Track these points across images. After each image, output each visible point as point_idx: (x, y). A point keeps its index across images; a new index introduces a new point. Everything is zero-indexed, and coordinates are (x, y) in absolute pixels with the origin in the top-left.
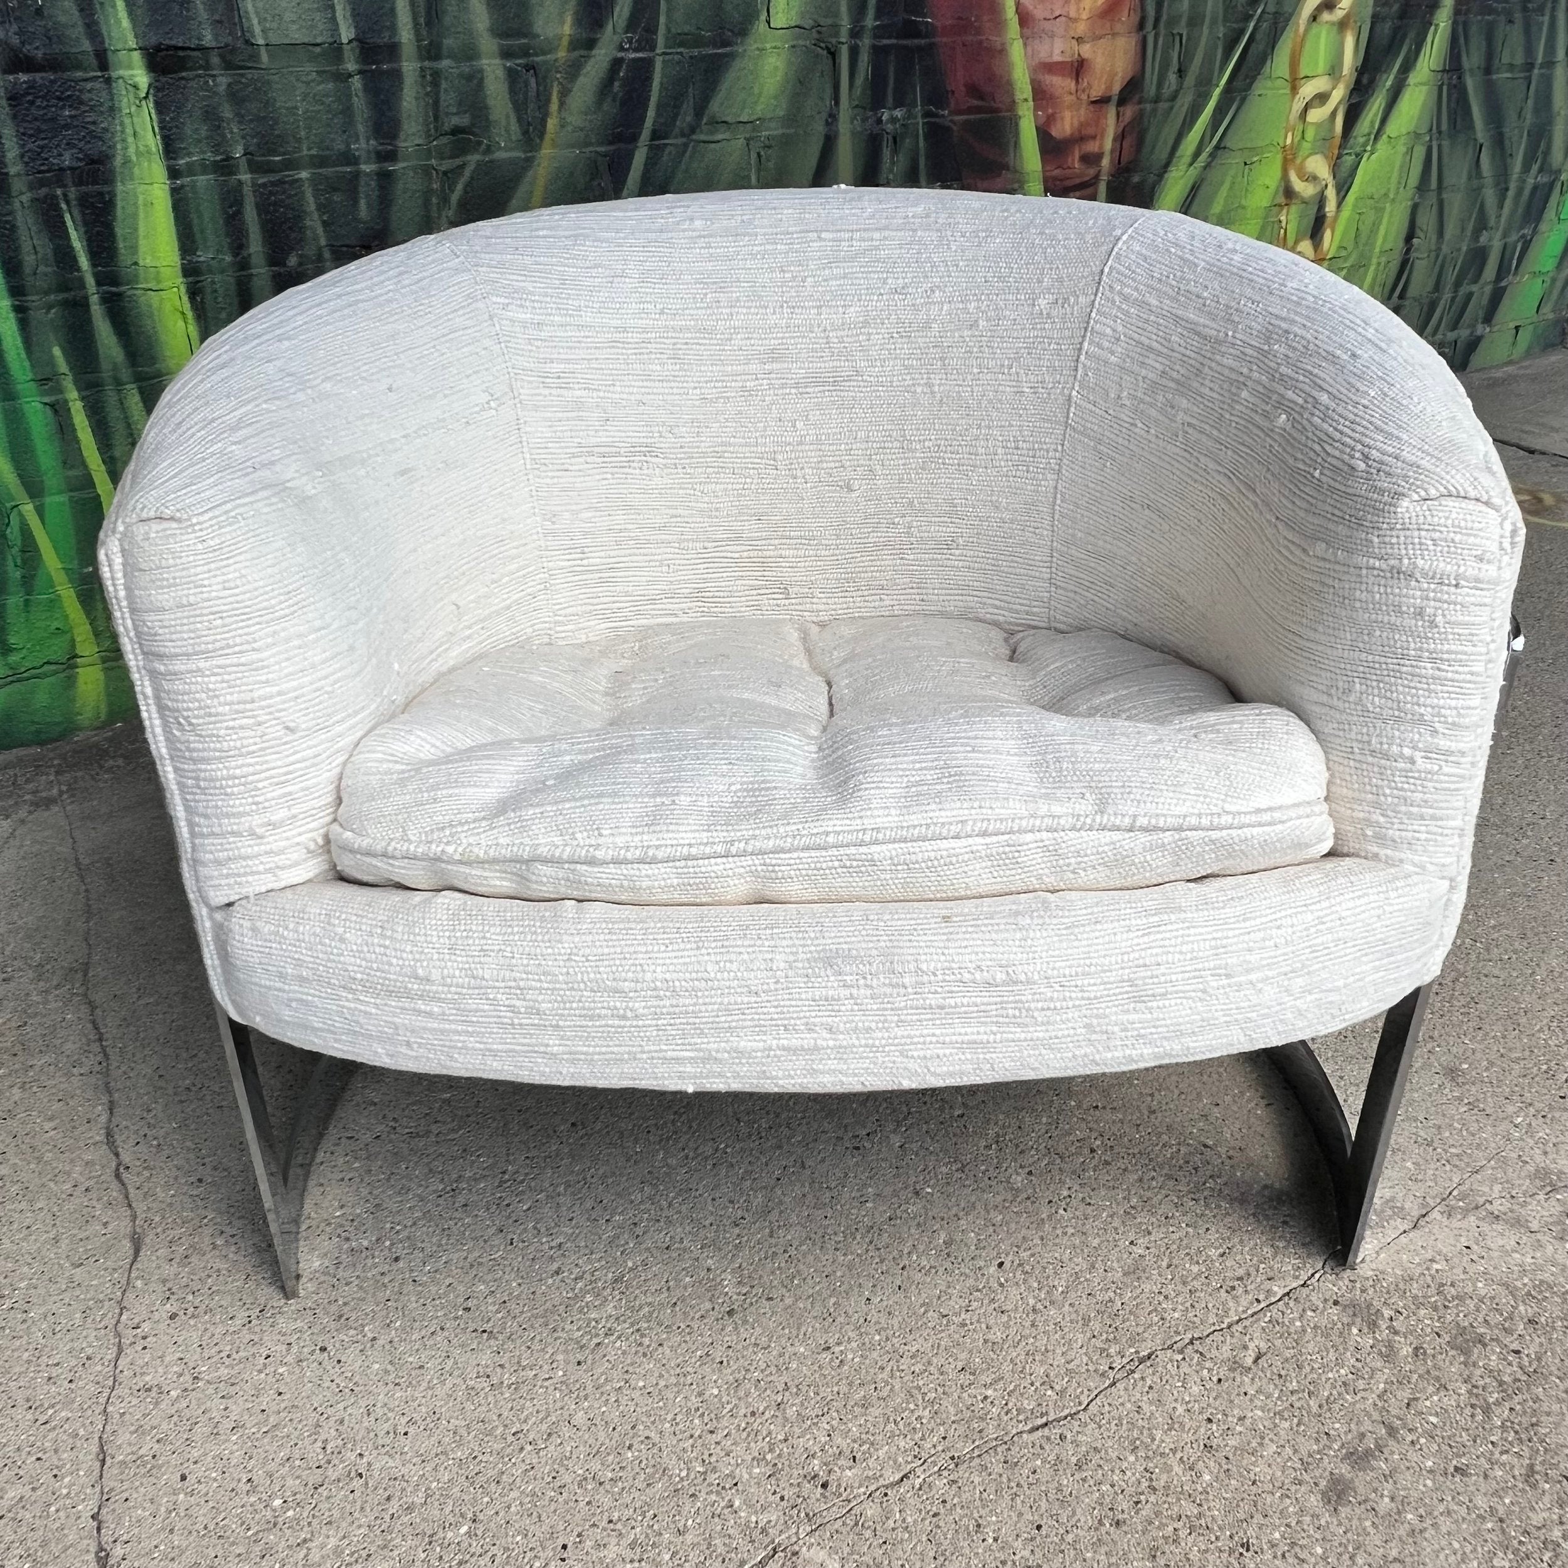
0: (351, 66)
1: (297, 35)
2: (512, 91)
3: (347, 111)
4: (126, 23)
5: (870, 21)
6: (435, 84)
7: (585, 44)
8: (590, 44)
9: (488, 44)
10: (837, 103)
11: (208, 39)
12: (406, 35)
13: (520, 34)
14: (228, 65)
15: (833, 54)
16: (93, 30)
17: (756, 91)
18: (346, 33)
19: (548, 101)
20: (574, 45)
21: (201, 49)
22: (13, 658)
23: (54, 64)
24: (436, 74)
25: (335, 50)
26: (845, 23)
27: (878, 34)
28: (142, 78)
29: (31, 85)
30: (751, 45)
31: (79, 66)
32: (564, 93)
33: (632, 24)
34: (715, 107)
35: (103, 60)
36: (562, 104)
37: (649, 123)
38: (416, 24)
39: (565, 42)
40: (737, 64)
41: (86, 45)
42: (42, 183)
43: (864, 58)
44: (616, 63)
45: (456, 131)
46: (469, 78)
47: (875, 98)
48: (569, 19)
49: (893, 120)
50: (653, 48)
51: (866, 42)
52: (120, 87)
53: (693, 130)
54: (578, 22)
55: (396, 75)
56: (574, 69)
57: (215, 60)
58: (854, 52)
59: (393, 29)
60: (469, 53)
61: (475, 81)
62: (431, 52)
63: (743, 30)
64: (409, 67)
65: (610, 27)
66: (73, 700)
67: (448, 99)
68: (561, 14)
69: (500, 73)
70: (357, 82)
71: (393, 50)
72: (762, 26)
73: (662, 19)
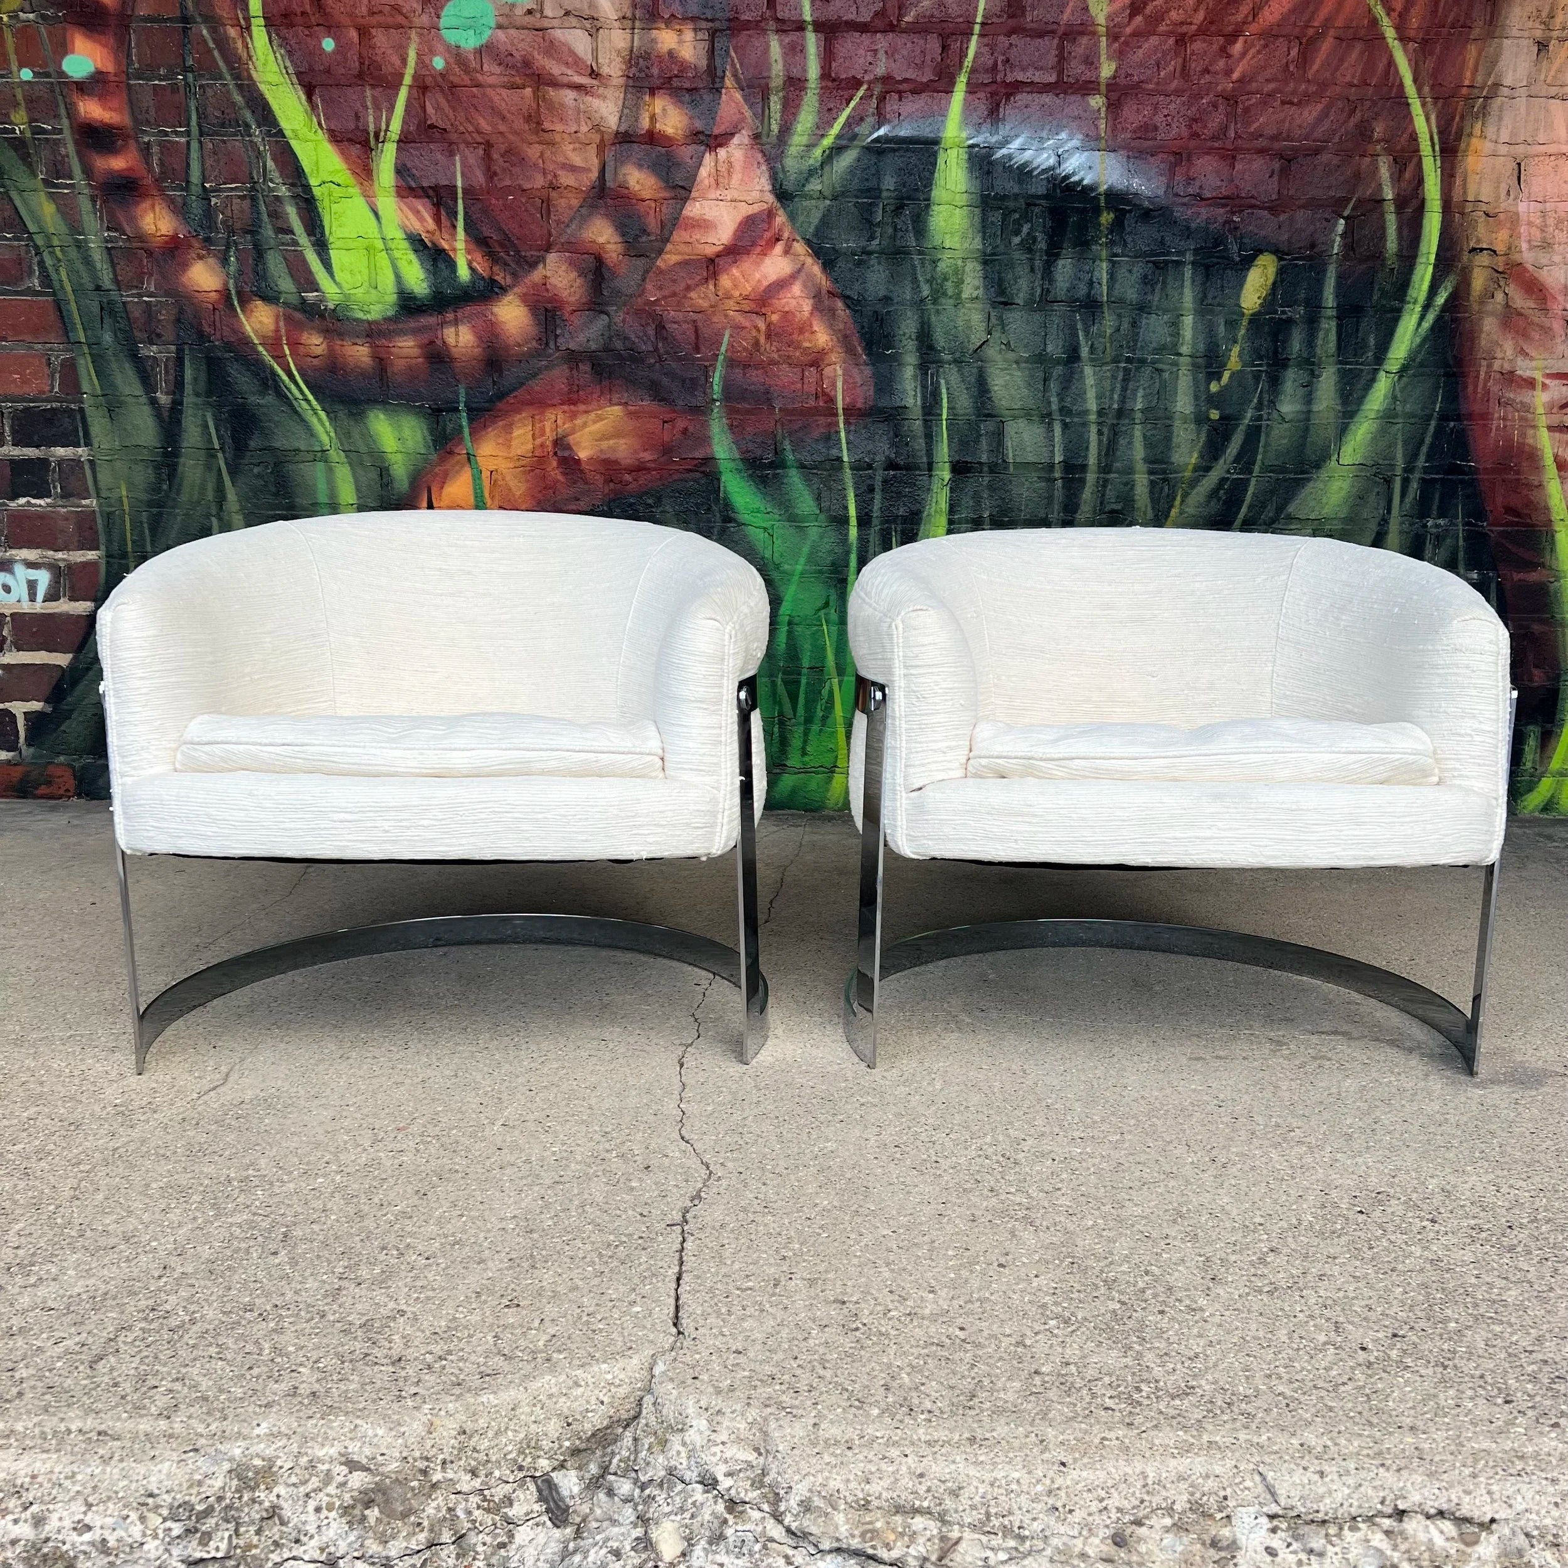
0: (1057, 475)
1: (1031, 458)
2: (1151, 492)
3: (1050, 498)
4: (946, 450)
5: (1421, 462)
6: (1104, 486)
7: (1204, 469)
8: (1208, 469)
9: (1141, 466)
10: (1389, 512)
11: (984, 458)
12: (1092, 460)
13: (1162, 462)
14: (991, 471)
15: (1388, 482)
16: (930, 453)
17: (1324, 500)
18: (1058, 458)
19: (1174, 499)
20: (1196, 469)
21: (980, 463)
22: (806, 759)
23: (908, 468)
24: (1106, 481)
25: (1051, 466)
26: (1400, 463)
27: (1426, 470)
28: (947, 475)
29: (894, 476)
30: (1324, 474)
31: (919, 469)
32: (1185, 496)
33: (1237, 459)
34: (1291, 509)
35: (930, 467)
36: (1183, 501)
37: (1241, 516)
38: (1099, 454)
39: (1190, 467)
40: (1311, 484)
41: (925, 459)
42: (887, 522)
43: (1414, 485)
44: (1223, 481)
45: (1112, 512)
46: (1126, 484)
47: (1422, 509)
48: (1195, 455)
49: (1437, 526)
50: (1251, 473)
51: (1417, 475)
52: (935, 480)
53: (1273, 522)
54: (1202, 456)
55: (1083, 481)
56: (1194, 483)
57: (986, 469)
58: (1406, 482)
59: (1086, 457)
60: (1130, 470)
61: (1130, 485)
62: (1105, 468)
63: (1318, 465)
64: (1091, 477)
65: (1222, 461)
66: (828, 790)
67: (1110, 493)
68: (1191, 453)
69: (1146, 482)
70: (1059, 483)
71: (1084, 468)
72: (1333, 463)
73: (1260, 457)
